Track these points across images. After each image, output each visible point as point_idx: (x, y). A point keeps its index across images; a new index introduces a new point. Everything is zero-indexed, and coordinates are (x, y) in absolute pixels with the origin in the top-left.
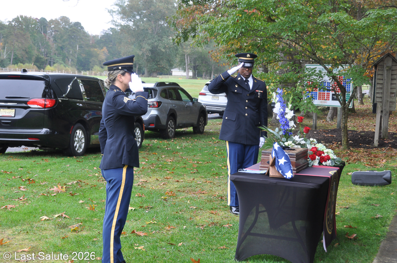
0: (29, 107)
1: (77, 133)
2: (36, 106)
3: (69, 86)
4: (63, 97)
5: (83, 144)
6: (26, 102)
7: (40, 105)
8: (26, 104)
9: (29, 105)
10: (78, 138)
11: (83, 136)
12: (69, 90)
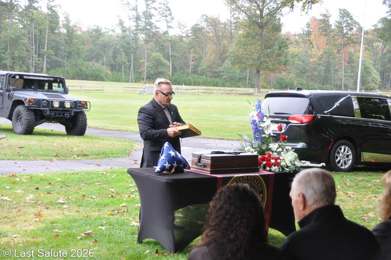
0: (290, 123)
1: (341, 149)
2: (296, 122)
3: (336, 104)
4: (325, 114)
5: (351, 161)
6: (287, 118)
7: (297, 121)
8: (288, 119)
9: (290, 121)
10: (343, 154)
11: (350, 152)
12: (335, 106)
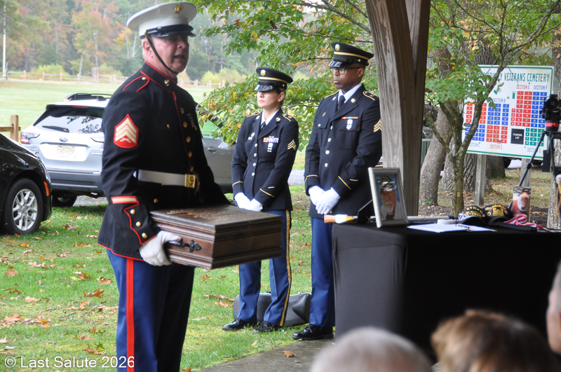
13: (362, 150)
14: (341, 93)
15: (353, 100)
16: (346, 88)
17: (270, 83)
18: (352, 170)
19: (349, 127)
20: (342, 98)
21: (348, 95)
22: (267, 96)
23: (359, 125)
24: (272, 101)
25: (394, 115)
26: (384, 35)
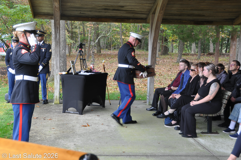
13: (47, 56)
14: (39, 43)
15: (43, 44)
16: (40, 41)
17: (16, 40)
18: (46, 61)
19: (43, 51)
20: (40, 44)
21: (41, 43)
22: (15, 43)
23: (46, 50)
24: (17, 45)
25: (58, 48)
26: (57, 29)
